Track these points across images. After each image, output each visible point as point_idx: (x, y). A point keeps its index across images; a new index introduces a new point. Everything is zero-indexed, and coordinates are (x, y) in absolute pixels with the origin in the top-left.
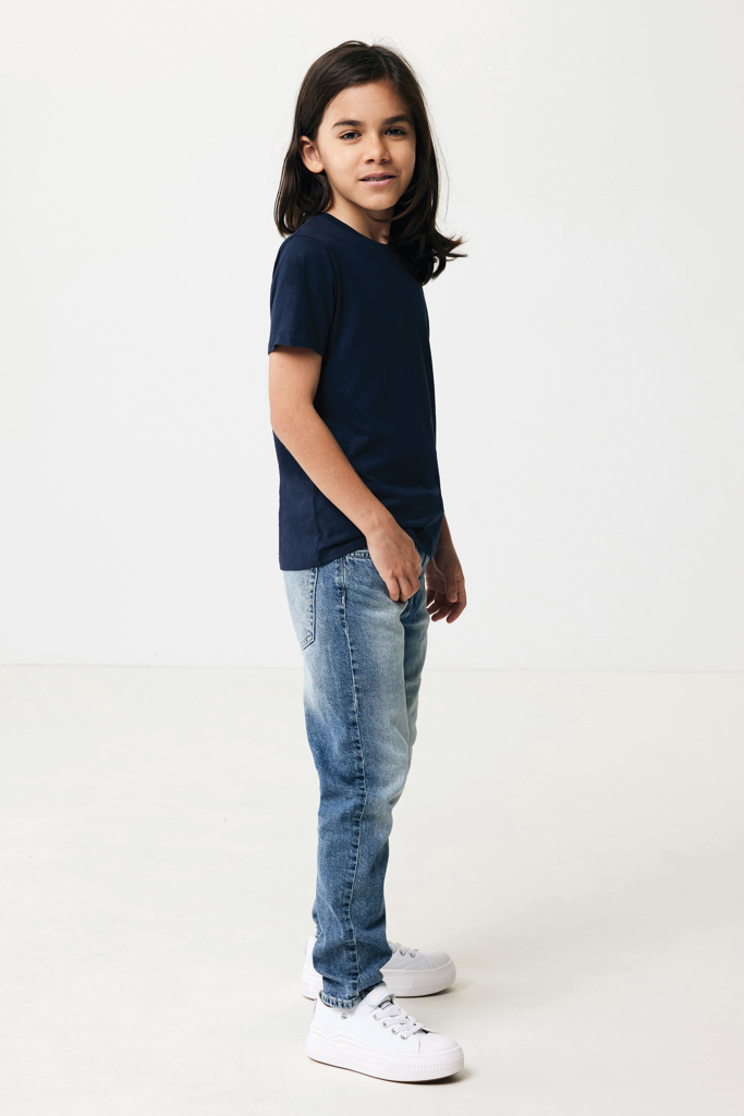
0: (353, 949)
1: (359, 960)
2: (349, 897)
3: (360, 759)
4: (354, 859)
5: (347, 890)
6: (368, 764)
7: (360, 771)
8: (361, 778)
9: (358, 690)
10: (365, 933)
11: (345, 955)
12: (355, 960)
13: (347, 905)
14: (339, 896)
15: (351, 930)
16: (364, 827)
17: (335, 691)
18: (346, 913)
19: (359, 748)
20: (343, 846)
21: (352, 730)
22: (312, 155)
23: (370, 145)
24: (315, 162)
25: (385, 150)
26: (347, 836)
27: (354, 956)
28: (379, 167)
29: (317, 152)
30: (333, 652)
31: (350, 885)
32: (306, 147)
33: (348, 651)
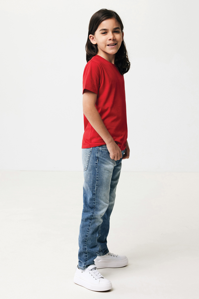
0: (86, 253)
1: (88, 257)
2: (86, 239)
3: (94, 203)
4: (89, 229)
5: (86, 237)
6: (96, 205)
7: (94, 206)
8: (94, 208)
9: (97, 185)
10: (90, 249)
11: (84, 255)
12: (87, 257)
13: (86, 241)
14: (84, 239)
15: (86, 248)
16: (93, 221)
17: (91, 184)
18: (85, 243)
19: (95, 200)
20: (86, 225)
21: (93, 196)
22: (93, 40)
23: (110, 35)
24: (94, 41)
25: (114, 36)
26: (88, 223)
27: (87, 255)
28: (113, 41)
29: (95, 38)
30: (92, 174)
31: (87, 236)
32: (91, 37)
33: (96, 174)
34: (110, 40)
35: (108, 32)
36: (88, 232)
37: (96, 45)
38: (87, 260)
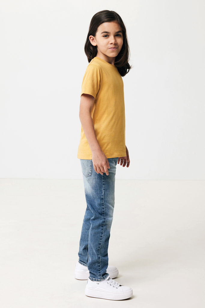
0: (99, 263)
1: (101, 266)
2: (100, 248)
3: (103, 208)
4: (101, 237)
5: (99, 246)
6: (105, 210)
7: (103, 212)
8: (104, 214)
9: (104, 189)
10: (103, 258)
11: (97, 265)
12: (99, 266)
13: (99, 250)
14: (97, 247)
15: (100, 257)
16: (104, 228)
17: (98, 189)
18: (99, 252)
19: (103, 206)
20: (98, 233)
21: (102, 200)
22: (93, 41)
23: (111, 39)
24: (94, 43)
25: (116, 41)
26: (100, 230)
27: (99, 265)
28: (114, 45)
29: (95, 40)
30: (97, 179)
31: (100, 244)
32: (91, 38)
33: (102, 178)
34: (112, 44)
35: (110, 35)
36: (101, 239)
37: (96, 47)
38: (100, 270)
